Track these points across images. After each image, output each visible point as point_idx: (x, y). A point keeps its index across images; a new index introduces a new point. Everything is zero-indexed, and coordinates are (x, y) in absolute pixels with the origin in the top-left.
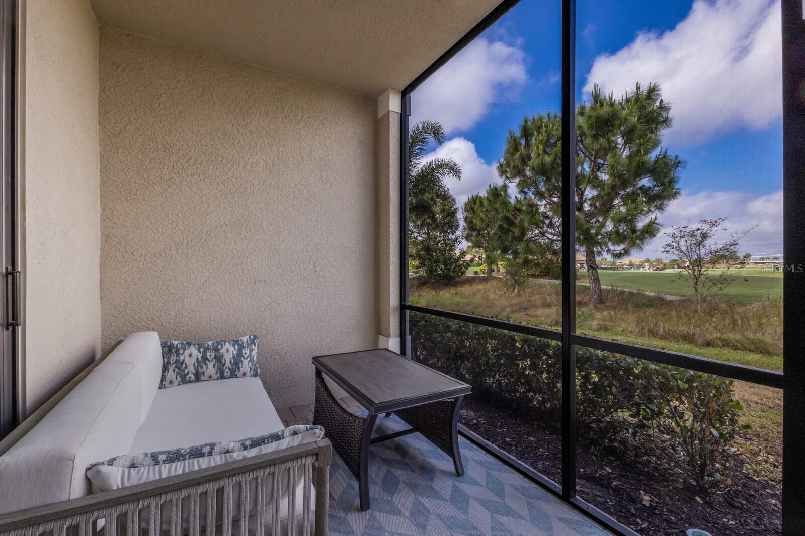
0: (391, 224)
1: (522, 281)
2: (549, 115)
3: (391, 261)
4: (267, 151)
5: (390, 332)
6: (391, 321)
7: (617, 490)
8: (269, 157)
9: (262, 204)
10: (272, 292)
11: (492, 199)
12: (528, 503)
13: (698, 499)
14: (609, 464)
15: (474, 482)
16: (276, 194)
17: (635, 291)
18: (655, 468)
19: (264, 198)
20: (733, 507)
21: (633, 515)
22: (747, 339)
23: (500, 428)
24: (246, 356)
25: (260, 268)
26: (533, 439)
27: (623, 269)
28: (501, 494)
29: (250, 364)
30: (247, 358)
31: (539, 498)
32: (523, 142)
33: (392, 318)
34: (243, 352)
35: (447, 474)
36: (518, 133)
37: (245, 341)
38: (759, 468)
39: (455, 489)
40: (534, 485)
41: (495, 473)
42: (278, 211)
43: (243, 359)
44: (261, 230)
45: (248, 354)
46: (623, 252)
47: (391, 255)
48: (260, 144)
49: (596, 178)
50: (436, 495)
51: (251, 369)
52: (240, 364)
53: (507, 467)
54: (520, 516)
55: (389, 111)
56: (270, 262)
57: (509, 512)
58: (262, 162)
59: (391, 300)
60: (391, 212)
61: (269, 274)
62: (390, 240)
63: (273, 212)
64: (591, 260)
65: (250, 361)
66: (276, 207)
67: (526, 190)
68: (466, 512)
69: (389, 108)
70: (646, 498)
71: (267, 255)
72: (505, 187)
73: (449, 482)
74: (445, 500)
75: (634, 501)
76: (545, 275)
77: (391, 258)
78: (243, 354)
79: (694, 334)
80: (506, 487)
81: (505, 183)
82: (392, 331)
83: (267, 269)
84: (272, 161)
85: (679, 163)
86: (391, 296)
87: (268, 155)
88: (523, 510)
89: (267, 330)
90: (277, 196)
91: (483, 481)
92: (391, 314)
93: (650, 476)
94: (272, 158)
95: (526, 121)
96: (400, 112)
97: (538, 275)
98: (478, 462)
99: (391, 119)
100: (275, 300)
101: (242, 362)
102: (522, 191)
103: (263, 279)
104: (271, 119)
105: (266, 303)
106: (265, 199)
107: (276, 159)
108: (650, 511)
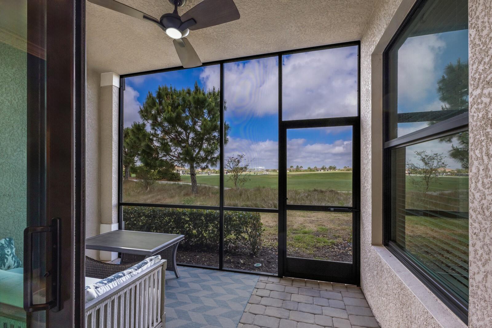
0: (113, 155)
1: (152, 183)
2: (171, 88)
3: (113, 177)
4: (12, 94)
5: (112, 221)
6: (113, 214)
7: (233, 262)
8: (14, 99)
9: (7, 135)
10: (16, 204)
11: (135, 131)
12: (209, 276)
13: (254, 256)
14: (228, 255)
15: (185, 278)
16: (21, 128)
17: (210, 186)
18: (241, 252)
19: (8, 130)
20: (262, 256)
21: (240, 267)
22: (253, 203)
23: (182, 257)
24: (9, 254)
25: (4, 185)
26: (198, 257)
27: (199, 174)
28: (198, 277)
29: (14, 259)
30: (10, 254)
31: (212, 273)
32: (157, 101)
33: (113, 212)
34: (6, 251)
35: (173, 279)
36: (155, 95)
37: (3, 243)
38: (265, 244)
39: (179, 283)
40: (208, 270)
41: (191, 272)
42: (22, 141)
43: (7, 256)
44: (6, 156)
45: (10, 252)
46: (205, 167)
47: (113, 173)
48: (5, 88)
49: (194, 128)
50: (173, 287)
51: (15, 262)
52: (6, 260)
53: (195, 268)
54: (208, 280)
55: (112, 85)
56: (14, 181)
57: (204, 281)
58: (7, 102)
59: (113, 201)
60: (113, 147)
61: (13, 189)
62: (113, 164)
63: (17, 142)
64: (192, 171)
65: (13, 256)
66: (20, 138)
67: (156, 128)
68: (189, 287)
69: (112, 84)
70: (242, 261)
71: (11, 175)
72: (144, 125)
73: (175, 281)
74: (178, 287)
75: (238, 263)
76: (162, 179)
77: (113, 175)
78: (6, 252)
79: (237, 204)
80: (199, 274)
81: (144, 123)
82: (113, 220)
83: (11, 186)
84: (17, 103)
85: (229, 127)
86: (113, 199)
87: (13, 98)
88: (209, 278)
89: (11, 234)
90: (21, 129)
91: (189, 276)
92: (113, 210)
93: (240, 255)
94: (17, 100)
95: (160, 89)
96: (119, 87)
97: (158, 179)
98: (182, 271)
99: (114, 91)
100: (19, 209)
101: (7, 259)
102: (153, 129)
103: (7, 193)
104: (17, 70)
105: (10, 212)
106: (10, 131)
107: (21, 101)
108: (244, 264)
